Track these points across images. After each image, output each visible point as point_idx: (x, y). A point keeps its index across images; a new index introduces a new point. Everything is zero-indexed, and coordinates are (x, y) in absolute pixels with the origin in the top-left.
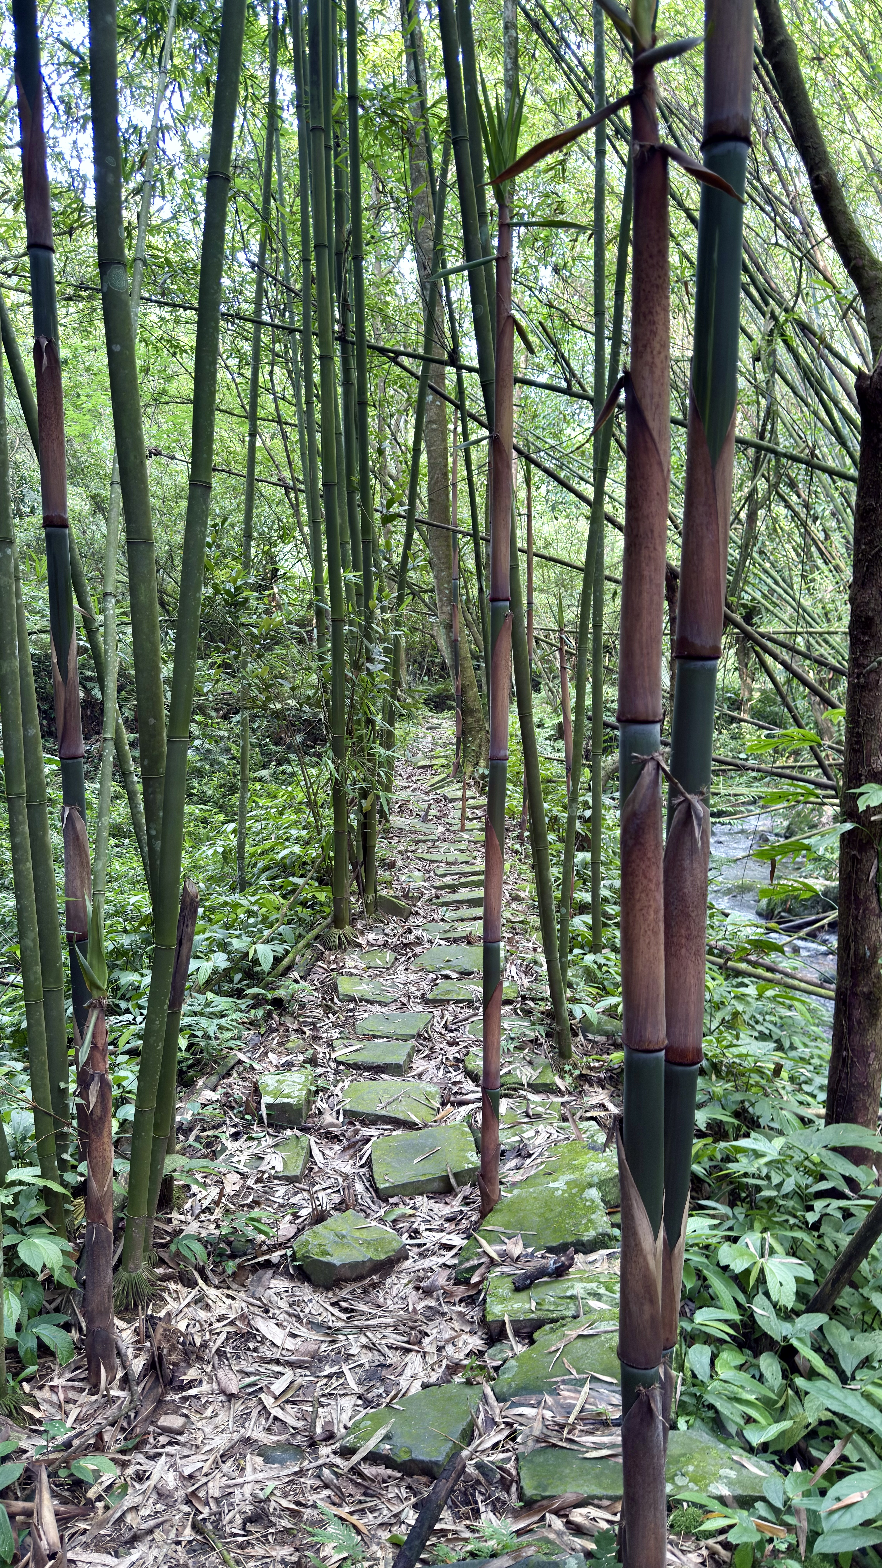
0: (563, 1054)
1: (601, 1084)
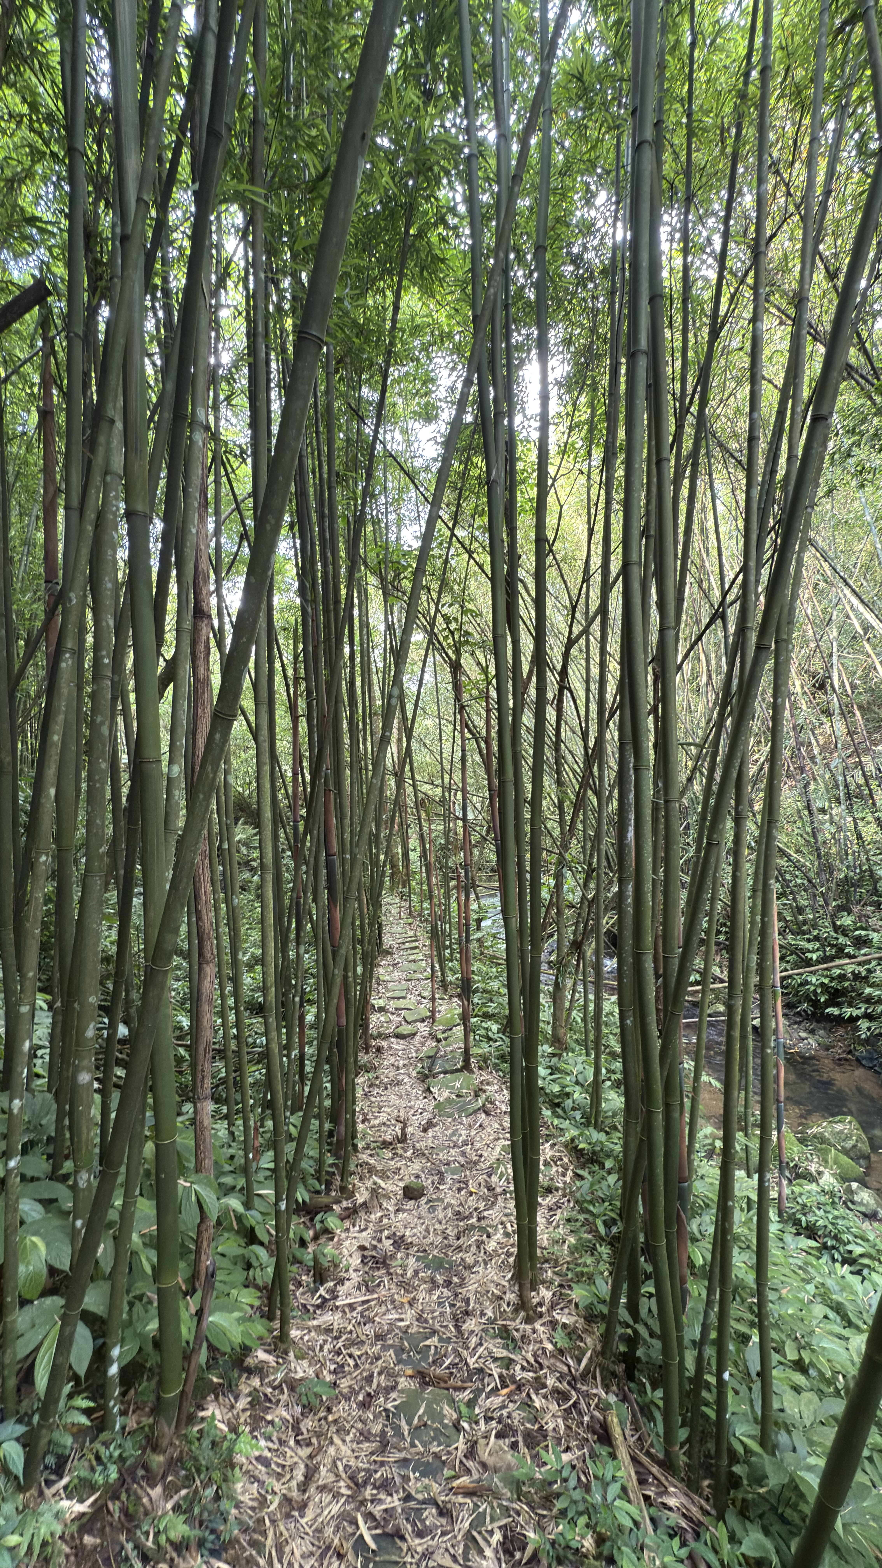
0: (446, 990)
1: (455, 997)
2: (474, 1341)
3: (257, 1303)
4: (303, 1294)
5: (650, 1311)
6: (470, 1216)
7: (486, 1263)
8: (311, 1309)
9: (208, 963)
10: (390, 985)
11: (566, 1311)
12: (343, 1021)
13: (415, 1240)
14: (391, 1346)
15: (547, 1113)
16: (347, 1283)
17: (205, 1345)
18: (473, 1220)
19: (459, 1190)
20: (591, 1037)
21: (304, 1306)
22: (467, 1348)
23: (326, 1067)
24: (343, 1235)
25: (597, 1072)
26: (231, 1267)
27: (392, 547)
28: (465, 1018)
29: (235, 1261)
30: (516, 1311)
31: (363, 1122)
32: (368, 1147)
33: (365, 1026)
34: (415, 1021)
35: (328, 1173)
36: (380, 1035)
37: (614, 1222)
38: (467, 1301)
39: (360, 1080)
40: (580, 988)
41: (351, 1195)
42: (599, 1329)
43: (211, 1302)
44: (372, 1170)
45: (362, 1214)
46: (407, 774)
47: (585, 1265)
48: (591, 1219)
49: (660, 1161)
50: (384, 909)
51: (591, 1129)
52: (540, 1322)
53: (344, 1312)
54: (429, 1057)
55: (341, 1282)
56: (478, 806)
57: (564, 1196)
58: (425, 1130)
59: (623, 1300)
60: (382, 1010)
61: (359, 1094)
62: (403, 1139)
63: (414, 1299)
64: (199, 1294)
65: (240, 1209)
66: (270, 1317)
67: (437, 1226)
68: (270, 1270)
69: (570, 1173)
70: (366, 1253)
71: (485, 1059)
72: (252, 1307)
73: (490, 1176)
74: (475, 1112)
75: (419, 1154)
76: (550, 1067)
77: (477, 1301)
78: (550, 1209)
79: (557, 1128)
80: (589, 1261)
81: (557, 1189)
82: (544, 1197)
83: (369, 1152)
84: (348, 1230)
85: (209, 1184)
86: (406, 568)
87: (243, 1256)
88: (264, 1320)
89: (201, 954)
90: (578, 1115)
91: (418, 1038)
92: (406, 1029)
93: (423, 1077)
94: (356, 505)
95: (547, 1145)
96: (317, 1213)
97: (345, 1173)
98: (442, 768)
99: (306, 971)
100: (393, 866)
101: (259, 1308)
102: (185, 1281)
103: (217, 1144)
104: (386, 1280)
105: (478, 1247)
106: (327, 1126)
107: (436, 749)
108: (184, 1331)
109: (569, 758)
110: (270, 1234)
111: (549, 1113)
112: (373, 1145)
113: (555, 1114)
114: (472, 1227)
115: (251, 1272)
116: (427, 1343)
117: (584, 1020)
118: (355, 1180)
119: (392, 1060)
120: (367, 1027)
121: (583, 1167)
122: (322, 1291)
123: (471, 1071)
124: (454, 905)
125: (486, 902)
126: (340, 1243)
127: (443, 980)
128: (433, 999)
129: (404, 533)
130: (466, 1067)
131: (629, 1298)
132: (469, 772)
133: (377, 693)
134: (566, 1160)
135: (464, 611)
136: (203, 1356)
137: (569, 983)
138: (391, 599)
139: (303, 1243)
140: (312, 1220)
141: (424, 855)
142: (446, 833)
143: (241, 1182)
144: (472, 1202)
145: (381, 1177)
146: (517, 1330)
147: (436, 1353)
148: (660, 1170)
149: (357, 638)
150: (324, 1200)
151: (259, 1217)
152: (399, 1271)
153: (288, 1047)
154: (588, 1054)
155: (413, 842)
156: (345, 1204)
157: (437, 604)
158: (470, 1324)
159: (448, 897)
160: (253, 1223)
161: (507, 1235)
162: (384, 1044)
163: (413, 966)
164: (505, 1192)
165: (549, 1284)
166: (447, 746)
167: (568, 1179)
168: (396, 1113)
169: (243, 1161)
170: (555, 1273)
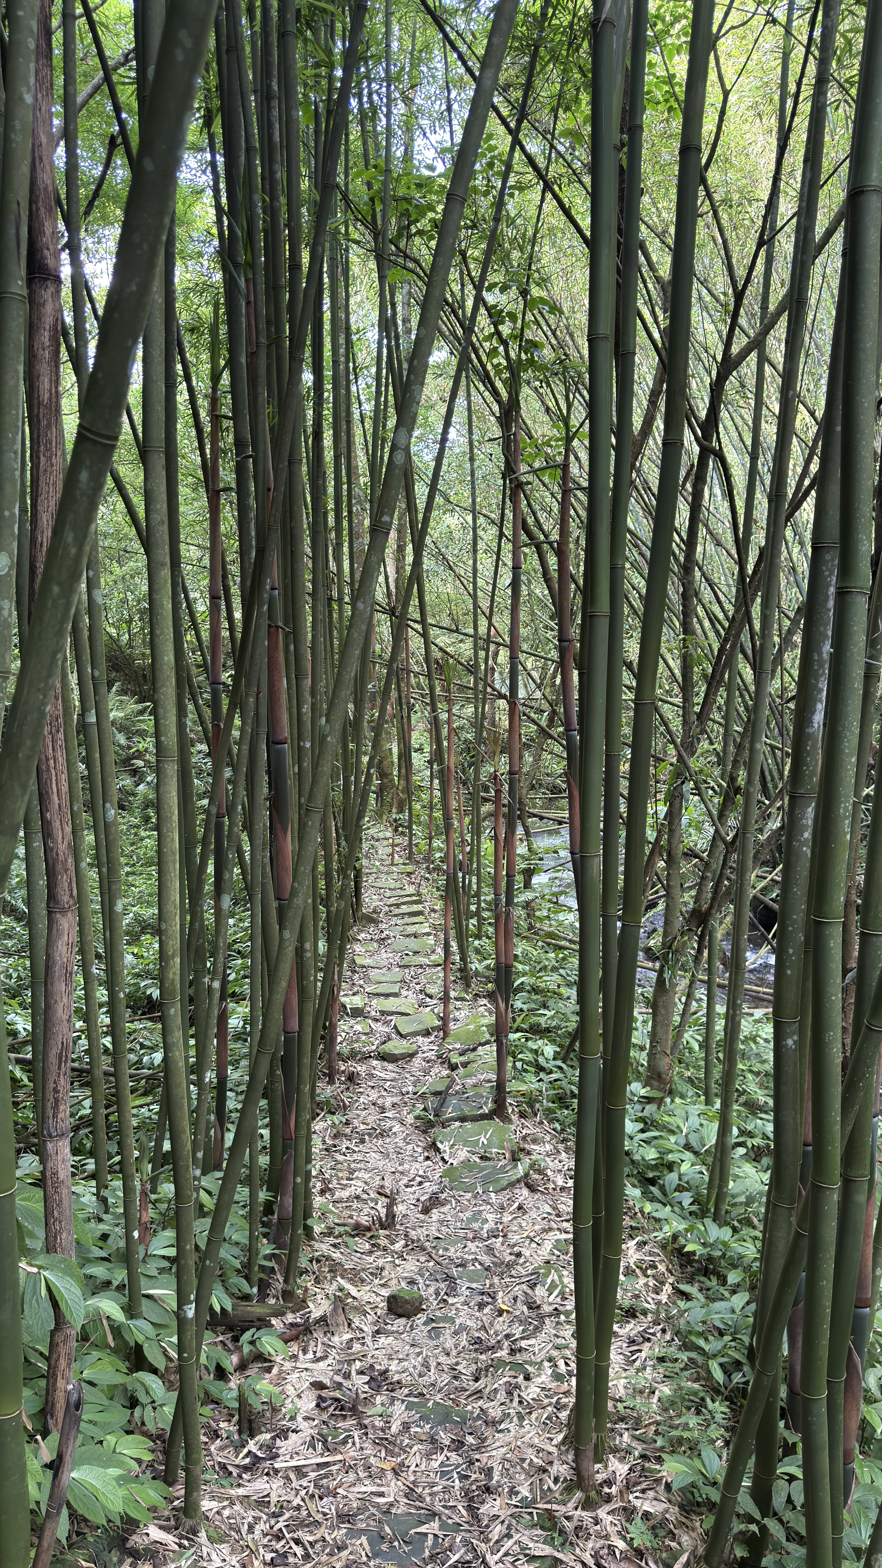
0: (468, 985)
1: (484, 997)
2: (497, 1531)
3: (147, 1457)
4: (221, 1449)
5: (789, 1500)
6: (499, 1345)
7: (521, 1418)
8: (235, 1472)
9: (63, 912)
10: (373, 973)
11: (651, 1494)
12: (294, 1025)
13: (405, 1378)
14: (363, 1531)
15: (633, 1192)
16: (293, 1437)
17: (65, 1512)
18: (503, 1353)
19: (481, 1306)
20: (717, 1072)
21: (223, 1467)
22: (487, 1540)
23: (263, 1103)
24: (288, 1365)
25: (724, 1130)
26: (106, 1402)
27: (397, 168)
28: (499, 1031)
29: (112, 1392)
30: (569, 1489)
31: (322, 1192)
32: (329, 1233)
33: (328, 1036)
34: (415, 1034)
35: (262, 1268)
36: (353, 1055)
37: (738, 1365)
38: (489, 1472)
39: (318, 1126)
40: (701, 993)
41: (302, 1304)
42: (705, 1522)
43: (74, 1449)
44: (335, 1268)
45: (319, 1334)
46: (413, 612)
47: (686, 1427)
48: (700, 1360)
49: (828, 1268)
50: (365, 846)
51: (708, 1221)
52: (608, 1507)
53: (288, 1479)
54: (436, 1094)
55: (284, 1434)
56: (536, 675)
57: (656, 1323)
58: (426, 1211)
59: (746, 1483)
60: (357, 1013)
61: (317, 1146)
62: (389, 1222)
63: (402, 1464)
64: (54, 1437)
65: (119, 1315)
66: (168, 1479)
67: (443, 1359)
68: (169, 1410)
69: (667, 1289)
70: (325, 1393)
71: (531, 1100)
72: (139, 1461)
73: (533, 1287)
74: (512, 1185)
75: (415, 1247)
76: (642, 1120)
77: (505, 1472)
78: (632, 1342)
79: (649, 1217)
80: (693, 1421)
81: (645, 1313)
82: (623, 1322)
83: (332, 1240)
84: (294, 1357)
85: (68, 1272)
86: (422, 211)
87: (124, 1386)
88: (159, 1483)
89: (52, 897)
90: (686, 1199)
91: (417, 1062)
92: (397, 1046)
93: (425, 1126)
94: (331, 78)
95: (632, 1244)
96: (243, 1331)
97: (290, 1271)
98: (476, 606)
99: (229, 947)
100: (383, 775)
101: (150, 1465)
102: (31, 1417)
103: (81, 1215)
104: (356, 1434)
105: (510, 1393)
106: (263, 1195)
107: (464, 570)
108: (33, 1491)
109: (707, 594)
110: (169, 1359)
111: (637, 1192)
112: (338, 1230)
113: (647, 1196)
114: (502, 1363)
115: (138, 1411)
116: (422, 1529)
117: (705, 1045)
118: (307, 1281)
119: (374, 1095)
120: (333, 1039)
121: (690, 1282)
122: (252, 1446)
123: (506, 1119)
124: (487, 846)
125: (542, 843)
126: (282, 1378)
127: (463, 970)
128: (445, 999)
129: (419, 142)
130: (499, 1111)
131: (756, 1479)
132: (523, 616)
133: (361, 460)
134: (662, 1268)
135: (529, 303)
136: (62, 1527)
137: (682, 984)
138: (393, 274)
139: (221, 1374)
140: (236, 1339)
141: (437, 756)
142: (478, 722)
143: (120, 1276)
144: (501, 1325)
145: (350, 1280)
146: (568, 1518)
147: (435, 1545)
148: (827, 1284)
149: (327, 353)
150: (256, 1309)
151: (151, 1331)
152: (379, 1423)
153: (197, 1069)
154: (708, 1102)
155: (419, 736)
156: (290, 1318)
157: (478, 288)
158: (491, 1507)
159: (477, 832)
160: (141, 1339)
161: (558, 1377)
162: (361, 1069)
163: (413, 944)
164: (557, 1312)
165: (624, 1453)
166: (486, 563)
167: (663, 1298)
168: (377, 1181)
169: (122, 1244)
170: (634, 1437)
